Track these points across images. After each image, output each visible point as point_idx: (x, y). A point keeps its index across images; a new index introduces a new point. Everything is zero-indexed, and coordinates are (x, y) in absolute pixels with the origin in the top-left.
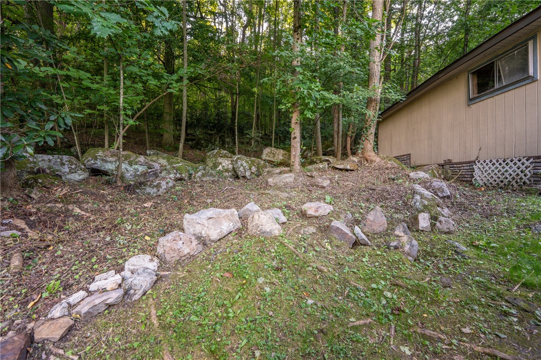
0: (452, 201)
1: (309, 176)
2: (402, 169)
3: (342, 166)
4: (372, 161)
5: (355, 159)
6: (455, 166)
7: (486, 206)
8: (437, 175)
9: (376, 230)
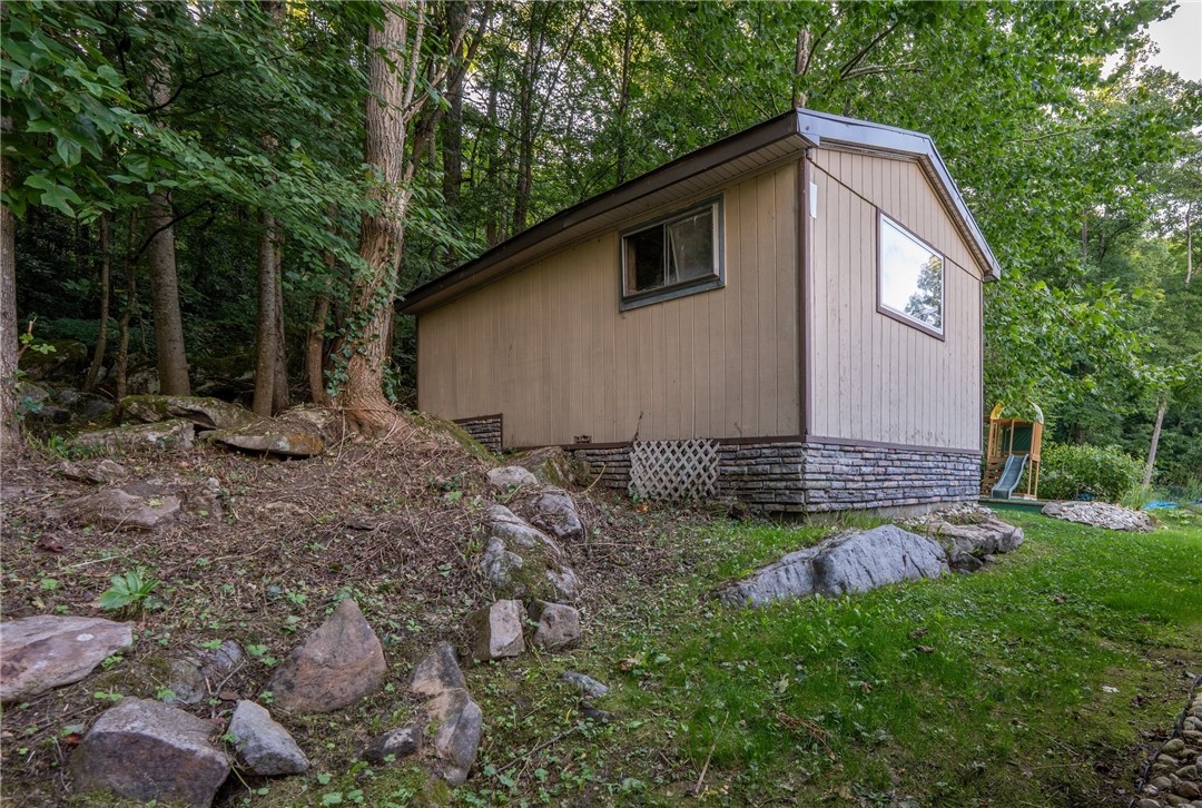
0: (586, 544)
1: (69, 477)
2: (470, 458)
3: (257, 438)
4: (376, 430)
5: (316, 417)
6: (597, 451)
7: (650, 550)
8: (560, 473)
9: (337, 693)
